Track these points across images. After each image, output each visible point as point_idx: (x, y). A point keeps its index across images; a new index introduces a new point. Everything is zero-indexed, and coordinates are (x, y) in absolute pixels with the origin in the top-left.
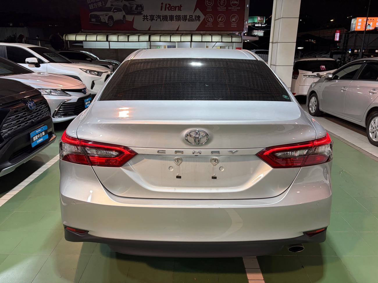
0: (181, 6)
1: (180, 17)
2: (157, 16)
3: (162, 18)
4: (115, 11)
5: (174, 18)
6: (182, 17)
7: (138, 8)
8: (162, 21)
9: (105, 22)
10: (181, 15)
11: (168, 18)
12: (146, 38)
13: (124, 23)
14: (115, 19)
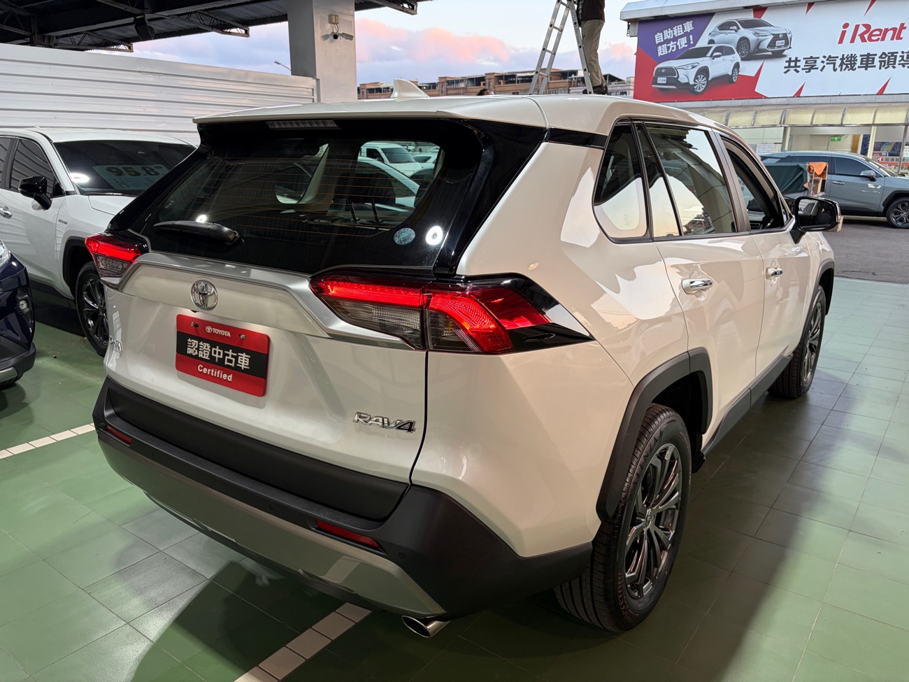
0: (902, 27)
1: (896, 56)
2: (824, 60)
3: (838, 62)
4: (716, 54)
5: (877, 59)
6: (903, 57)
7: (777, 42)
8: (839, 69)
9: (688, 83)
10: (897, 53)
11: (858, 63)
12: (775, 117)
13: (733, 82)
14: (712, 74)
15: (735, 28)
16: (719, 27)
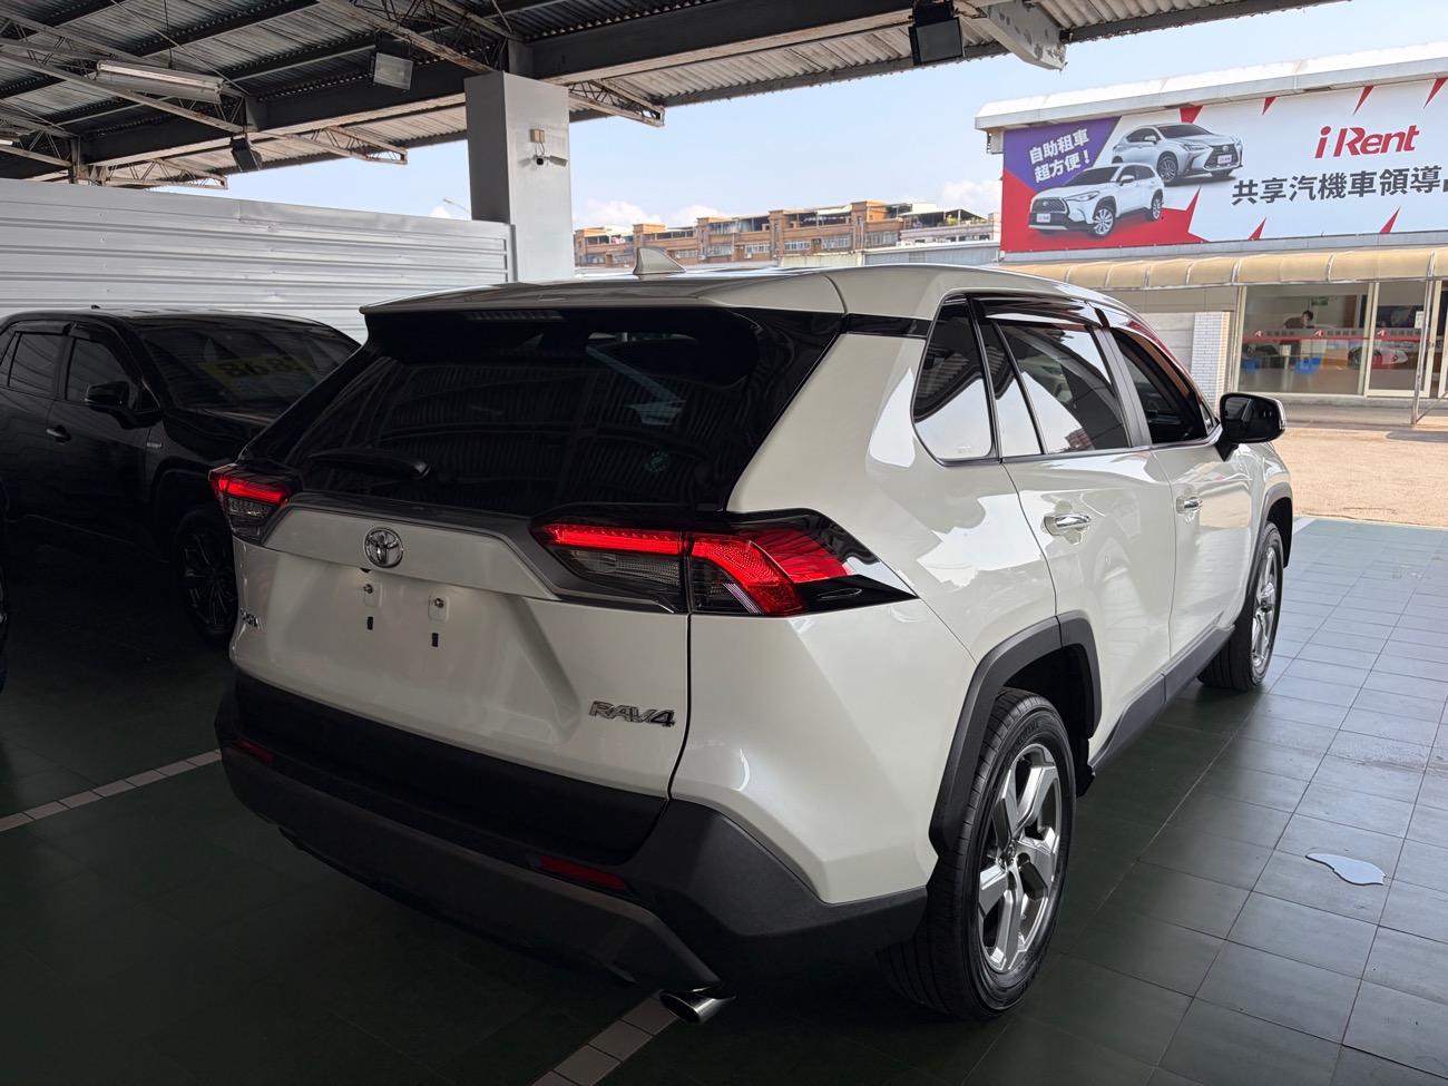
0: (1413, 131)
1: (1406, 176)
2: (1295, 183)
3: (1317, 186)
4: (1124, 178)
5: (1377, 181)
6: (1416, 176)
7: (1219, 157)
8: (1318, 196)
9: (1085, 222)
10: (1408, 170)
11: (1348, 187)
13: (1154, 220)
14: (1120, 209)
15: (1154, 138)
16: (1127, 138)
